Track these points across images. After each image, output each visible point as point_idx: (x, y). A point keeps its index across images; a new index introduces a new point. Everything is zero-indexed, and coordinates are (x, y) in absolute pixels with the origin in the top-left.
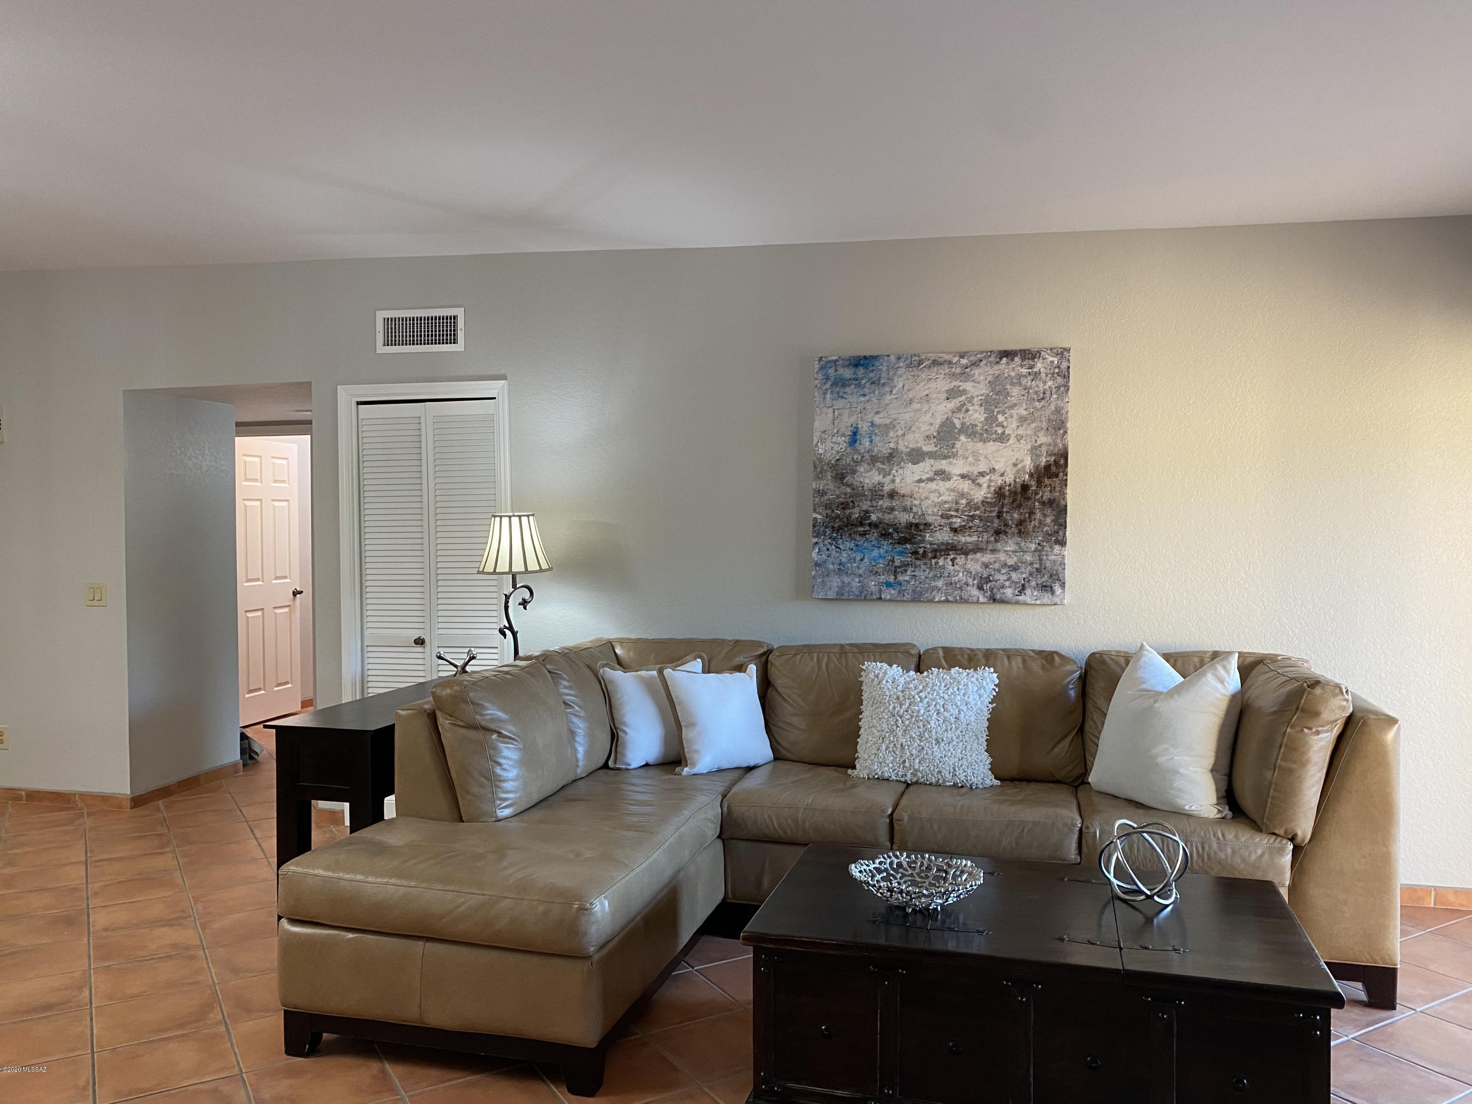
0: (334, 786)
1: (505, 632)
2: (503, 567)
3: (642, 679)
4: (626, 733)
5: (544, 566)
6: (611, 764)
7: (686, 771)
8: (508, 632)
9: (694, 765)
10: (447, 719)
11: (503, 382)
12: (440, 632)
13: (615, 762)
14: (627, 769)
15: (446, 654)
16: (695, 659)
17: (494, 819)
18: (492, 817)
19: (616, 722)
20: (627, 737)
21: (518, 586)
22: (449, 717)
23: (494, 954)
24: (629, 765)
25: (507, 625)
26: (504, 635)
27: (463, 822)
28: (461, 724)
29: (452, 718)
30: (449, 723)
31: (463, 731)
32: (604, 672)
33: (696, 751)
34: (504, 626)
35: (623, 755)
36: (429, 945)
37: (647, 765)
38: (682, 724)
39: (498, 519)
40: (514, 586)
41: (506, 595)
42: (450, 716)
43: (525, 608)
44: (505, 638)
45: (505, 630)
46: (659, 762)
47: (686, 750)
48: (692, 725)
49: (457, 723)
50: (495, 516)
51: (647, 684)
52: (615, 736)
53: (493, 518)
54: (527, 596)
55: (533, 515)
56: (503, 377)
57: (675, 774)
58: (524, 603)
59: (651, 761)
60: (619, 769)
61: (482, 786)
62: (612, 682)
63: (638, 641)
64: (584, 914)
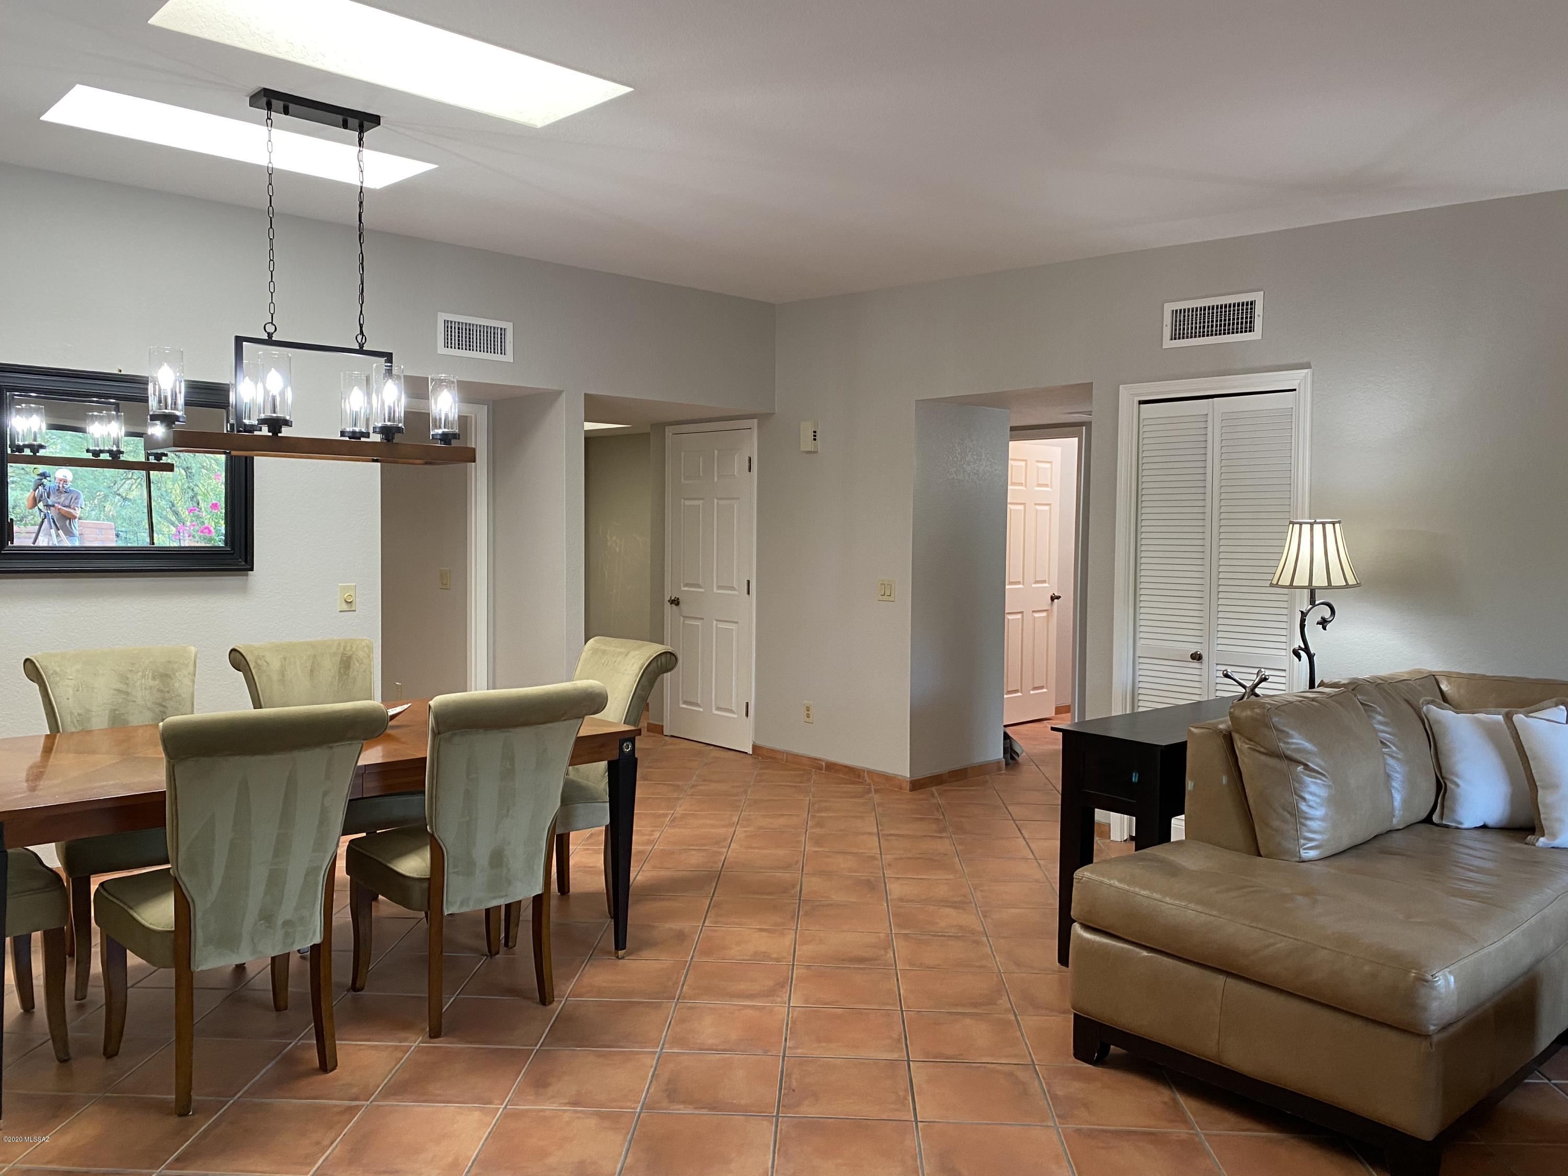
0: (1120, 798)
1: (1300, 654)
2: (1302, 579)
3: (1480, 722)
4: (1457, 785)
5: (1351, 581)
6: (1435, 818)
7: (1542, 841)
8: (1303, 654)
9: (1554, 836)
10: (1247, 744)
11: (1306, 371)
12: (1220, 647)
13: (1442, 816)
14: (1457, 828)
15: (1233, 673)
16: (1556, 705)
17: (1298, 859)
18: (1296, 856)
19: (1444, 771)
20: (1458, 791)
21: (1317, 602)
22: (1247, 741)
23: (1308, 1007)
24: (1461, 823)
25: (1303, 646)
26: (1299, 657)
27: (1260, 855)
28: (1262, 750)
29: (1252, 743)
30: (1249, 748)
31: (1263, 758)
32: (1428, 710)
33: (1560, 820)
34: (1299, 646)
35: (1453, 811)
36: (1231, 982)
37: (1484, 827)
38: (1537, 784)
39: (1297, 527)
40: (1312, 602)
41: (1302, 612)
42: (1250, 740)
43: (1324, 628)
44: (1300, 660)
45: (1300, 651)
46: (1502, 824)
47: (1542, 816)
48: (1553, 787)
49: (1257, 749)
50: (1293, 523)
51: (1491, 732)
52: (1441, 787)
53: (1291, 525)
54: (1327, 613)
55: (1339, 522)
56: (1307, 366)
57: (1526, 844)
58: (1324, 623)
59: (1491, 822)
60: (1447, 827)
61: (1285, 821)
62: (1438, 722)
63: (1471, 677)
64: (1424, 985)
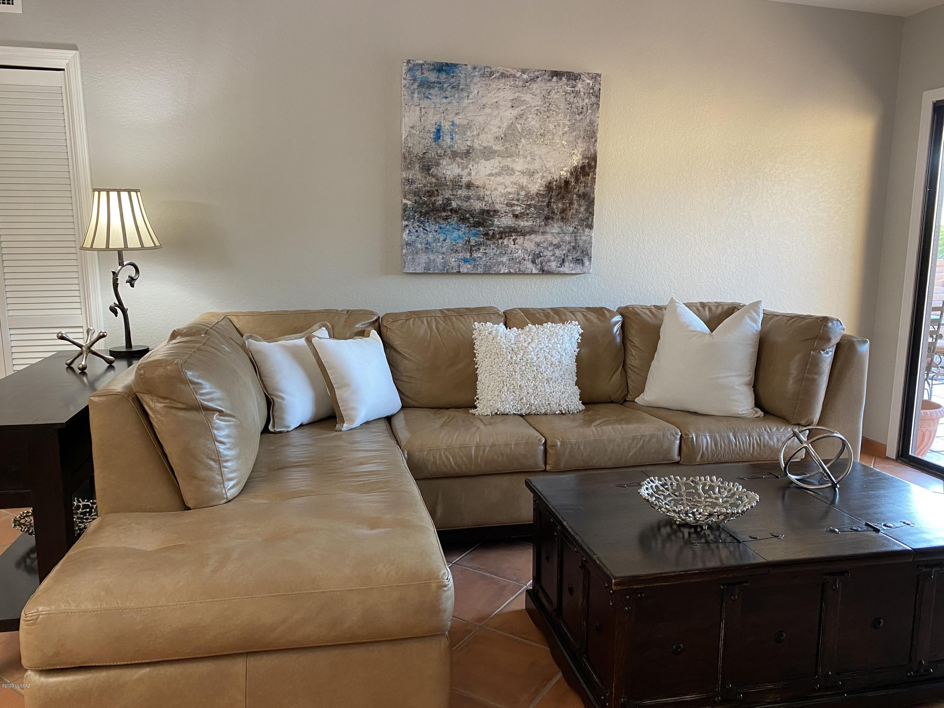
1: (116, 310)
2: (100, 243)
3: (286, 348)
4: (283, 398)
5: (148, 243)
6: (270, 428)
7: (346, 427)
8: (119, 310)
9: (352, 420)
11: (75, 51)
13: (274, 426)
14: (288, 432)
16: (320, 328)
17: (225, 500)
18: (224, 498)
19: (269, 390)
20: (285, 402)
21: (125, 263)
24: (289, 427)
25: (117, 303)
26: (116, 313)
27: (189, 509)
28: (180, 406)
29: (167, 401)
32: (248, 342)
33: (353, 409)
34: (114, 303)
35: (282, 419)
36: (254, 662)
37: (301, 425)
38: (334, 386)
39: (104, 194)
40: (121, 264)
41: (114, 273)
43: (132, 286)
44: (116, 316)
45: (116, 308)
46: (310, 421)
47: (341, 408)
48: (346, 385)
50: (99, 191)
51: (295, 353)
52: (270, 403)
54: (133, 273)
55: (136, 191)
56: (74, 47)
57: (336, 431)
58: (131, 281)
59: (305, 420)
60: (281, 432)
62: (258, 352)
64: (445, 591)
